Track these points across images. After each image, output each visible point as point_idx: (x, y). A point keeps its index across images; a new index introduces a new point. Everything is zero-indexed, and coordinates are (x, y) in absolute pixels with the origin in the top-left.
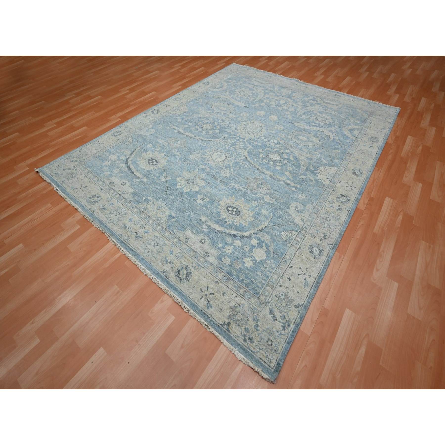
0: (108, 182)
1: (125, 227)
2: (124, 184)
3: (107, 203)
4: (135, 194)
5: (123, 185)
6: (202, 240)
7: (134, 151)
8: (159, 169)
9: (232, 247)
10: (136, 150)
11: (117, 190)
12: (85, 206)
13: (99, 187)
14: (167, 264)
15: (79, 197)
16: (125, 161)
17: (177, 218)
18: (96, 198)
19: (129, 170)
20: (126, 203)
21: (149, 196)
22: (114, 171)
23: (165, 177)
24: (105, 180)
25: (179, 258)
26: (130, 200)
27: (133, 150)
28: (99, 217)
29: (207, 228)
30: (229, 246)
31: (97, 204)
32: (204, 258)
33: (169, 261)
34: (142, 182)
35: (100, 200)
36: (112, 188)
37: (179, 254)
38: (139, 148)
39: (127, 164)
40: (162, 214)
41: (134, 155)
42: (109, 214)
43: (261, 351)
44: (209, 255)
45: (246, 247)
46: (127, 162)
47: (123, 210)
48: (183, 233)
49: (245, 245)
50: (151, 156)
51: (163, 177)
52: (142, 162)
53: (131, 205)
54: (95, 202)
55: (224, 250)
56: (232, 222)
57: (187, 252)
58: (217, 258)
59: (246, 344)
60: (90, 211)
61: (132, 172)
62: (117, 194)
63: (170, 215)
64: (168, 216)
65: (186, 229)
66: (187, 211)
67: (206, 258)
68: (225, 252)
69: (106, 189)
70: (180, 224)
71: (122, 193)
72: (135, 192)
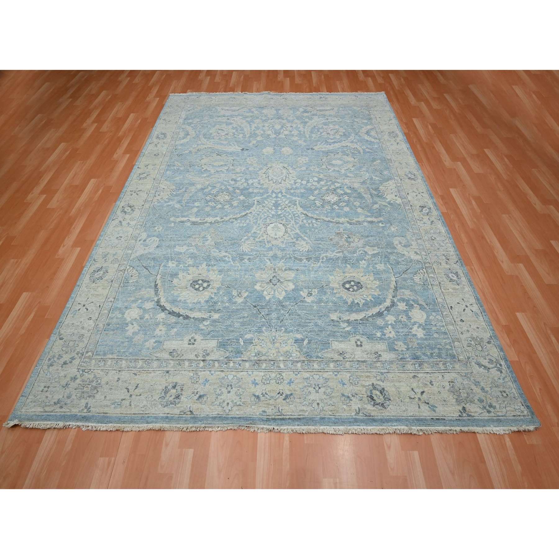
0: (166, 356)
1: (258, 397)
2: (192, 341)
3: (196, 386)
4: (224, 345)
5: (194, 344)
6: (356, 342)
7: (156, 285)
8: (219, 289)
9: (390, 327)
10: (159, 282)
11: (192, 357)
12: (169, 415)
13: (160, 372)
14: (351, 400)
15: (143, 409)
16: (158, 307)
17: (307, 337)
18: (174, 391)
19: (179, 317)
20: (225, 366)
21: (246, 334)
22: (157, 332)
23: (239, 295)
24: (158, 355)
25: (356, 382)
26: (225, 358)
27: (153, 284)
28: (208, 413)
29: (347, 324)
30: (387, 329)
31: (183, 398)
32: (379, 361)
33: (350, 395)
34: (215, 321)
35: (182, 390)
36: (182, 358)
37: (351, 378)
38: (159, 277)
39: (166, 310)
40: (284, 345)
41: (162, 291)
42: (217, 398)
43: (508, 409)
44: (379, 353)
45: (401, 316)
46: (163, 309)
47: (230, 377)
48: (331, 349)
49: (398, 315)
50: (190, 277)
51: (236, 297)
52: (184, 293)
53: (233, 362)
54: (178, 397)
55: (387, 336)
56: (364, 299)
57: (357, 369)
58: (390, 350)
59: (492, 414)
60: (183, 416)
61: (187, 317)
62: (198, 363)
63: (295, 340)
64: (295, 343)
65: (329, 343)
66: (309, 321)
67: (380, 360)
68: (389, 338)
69: (172, 367)
70: (317, 342)
71: (204, 355)
72: (220, 342)
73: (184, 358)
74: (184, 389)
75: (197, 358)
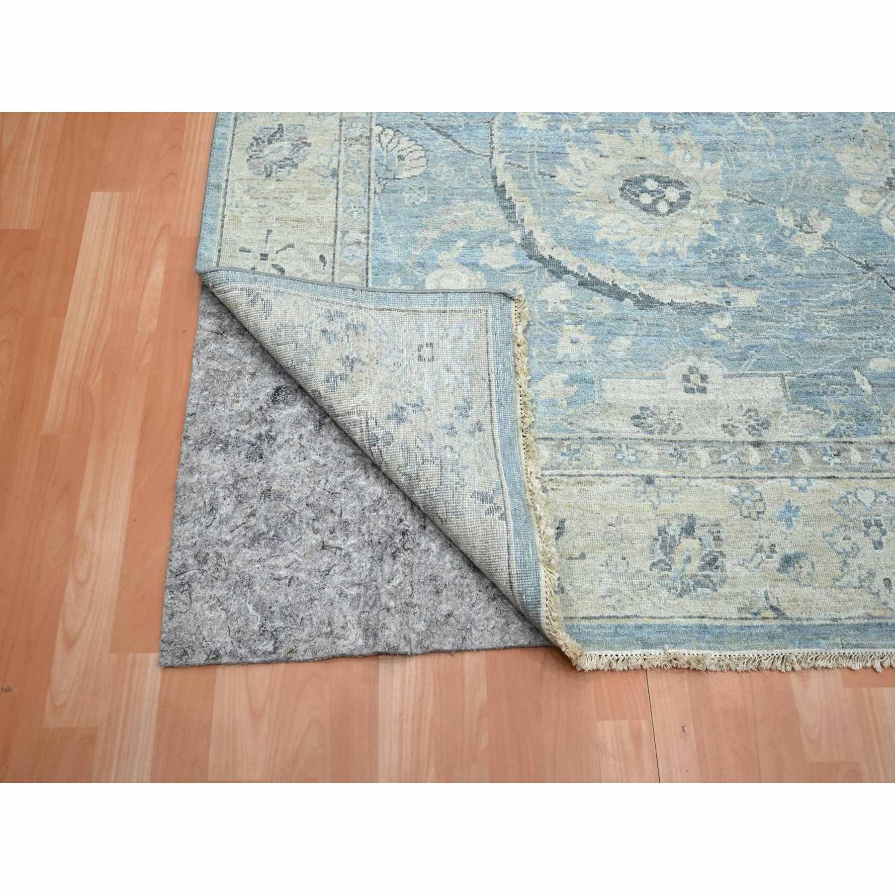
0: (624, 428)
2: (695, 379)
3: (763, 526)
4: (808, 393)
5: (703, 390)
7: (500, 190)
8: (723, 208)
10: (504, 177)
11: (714, 432)
12: (706, 622)
13: (625, 480)
15: (612, 601)
16: (533, 263)
18: (689, 544)
19: (622, 300)
20: (837, 460)
21: (868, 359)
22: (564, 348)
23: (803, 224)
24: (596, 423)
26: (828, 435)
27: (487, 185)
28: (834, 615)
31: (730, 565)
34: (747, 315)
35: (717, 539)
36: (680, 436)
38: (499, 160)
39: (567, 272)
41: (530, 210)
42: (845, 563)
46: (558, 271)
47: (867, 497)
50: (609, 167)
51: (794, 232)
52: (608, 219)
53: (861, 450)
54: (711, 563)
60: (755, 623)
61: (646, 302)
62: (743, 454)
69: (660, 464)
71: (753, 427)
72: (792, 385)
73: (688, 437)
74: (722, 536)
75: (733, 435)
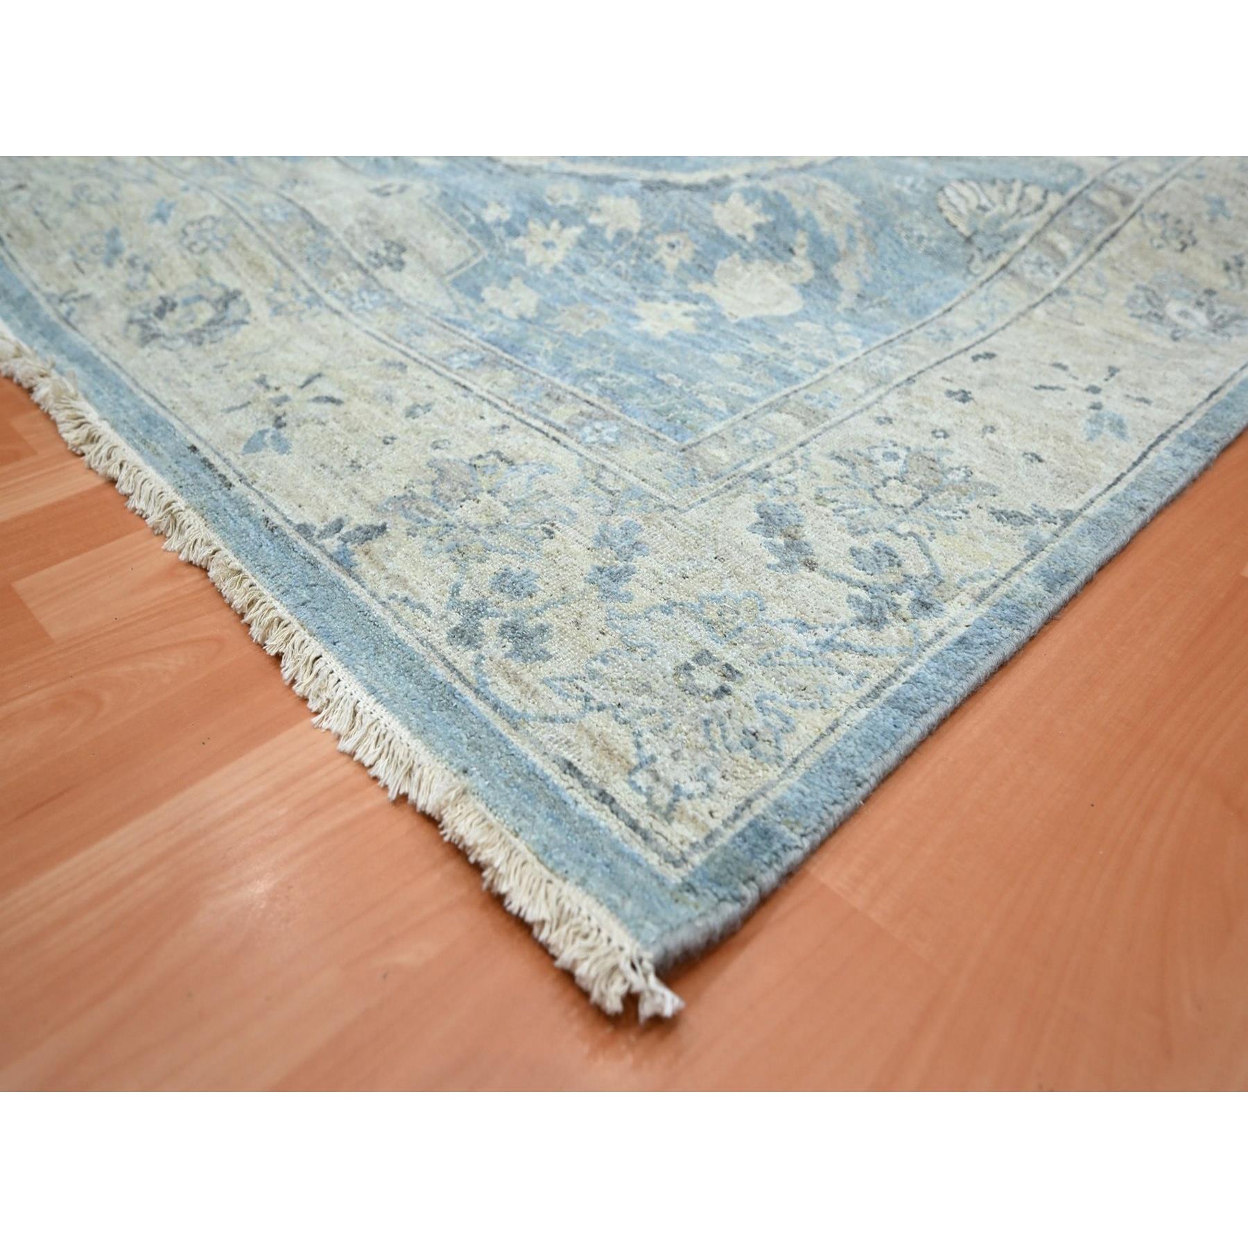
9: (576, 231)
14: (109, 264)
25: (202, 245)
30: (555, 225)
32: (365, 272)
33: (127, 254)
37: (208, 224)
44: (405, 257)
45: (673, 239)
49: (670, 227)
55: (517, 243)
57: (262, 223)
58: (455, 283)
67: (377, 273)
68: (519, 256)
